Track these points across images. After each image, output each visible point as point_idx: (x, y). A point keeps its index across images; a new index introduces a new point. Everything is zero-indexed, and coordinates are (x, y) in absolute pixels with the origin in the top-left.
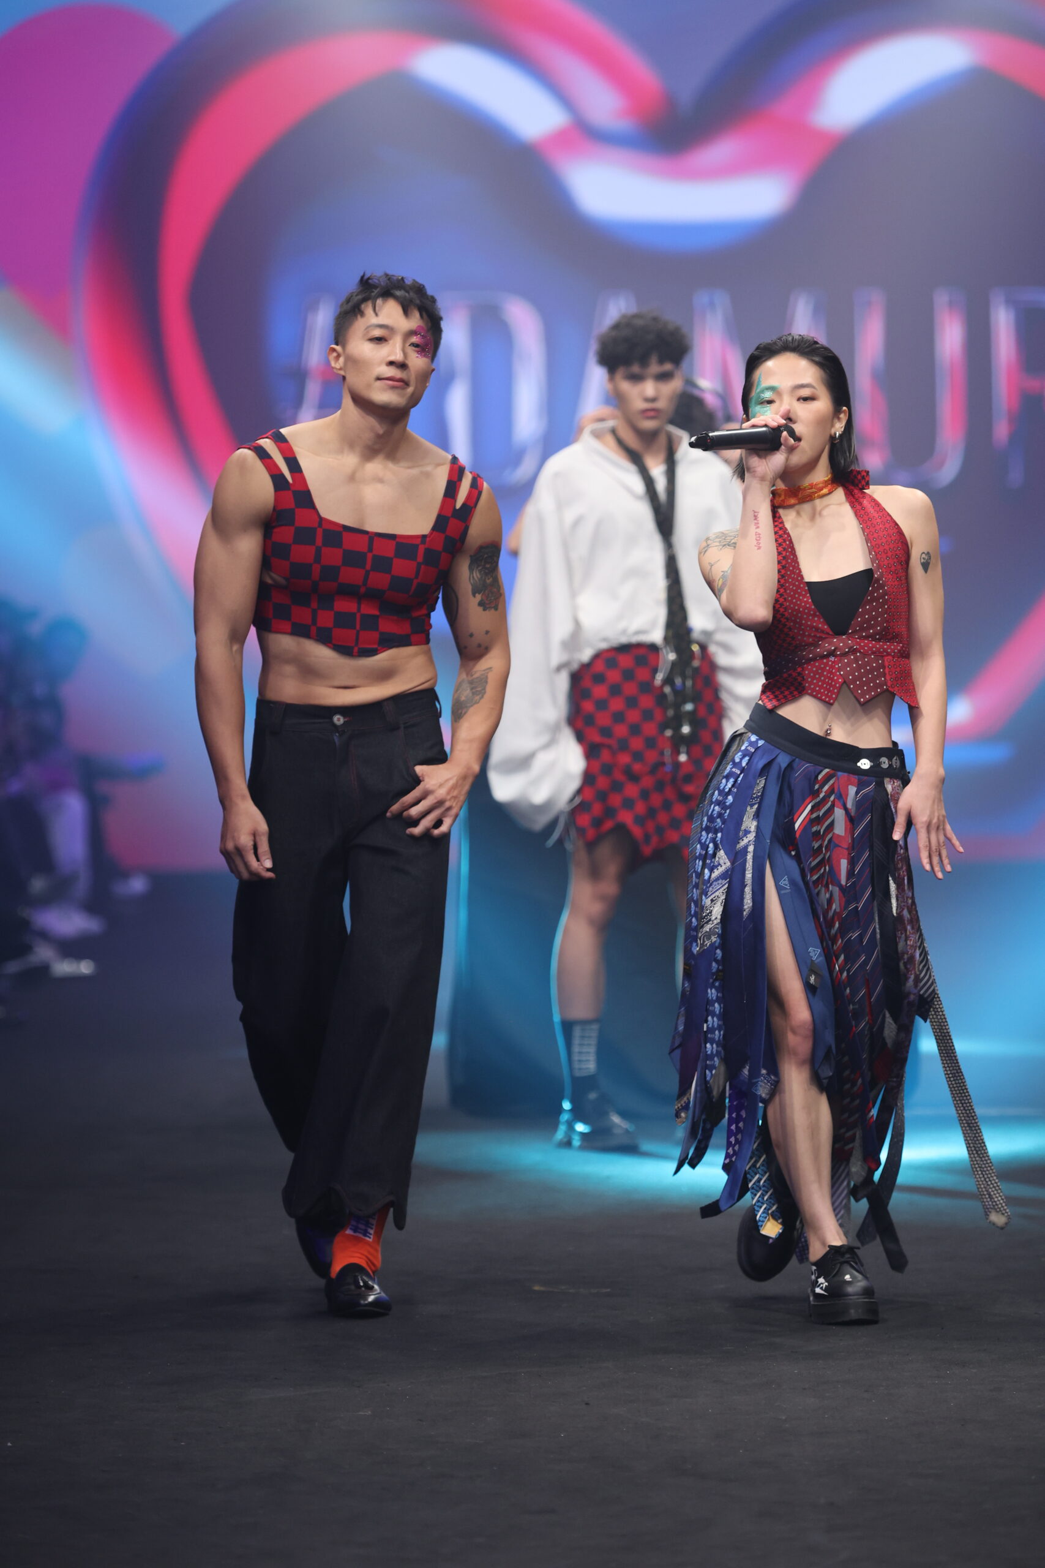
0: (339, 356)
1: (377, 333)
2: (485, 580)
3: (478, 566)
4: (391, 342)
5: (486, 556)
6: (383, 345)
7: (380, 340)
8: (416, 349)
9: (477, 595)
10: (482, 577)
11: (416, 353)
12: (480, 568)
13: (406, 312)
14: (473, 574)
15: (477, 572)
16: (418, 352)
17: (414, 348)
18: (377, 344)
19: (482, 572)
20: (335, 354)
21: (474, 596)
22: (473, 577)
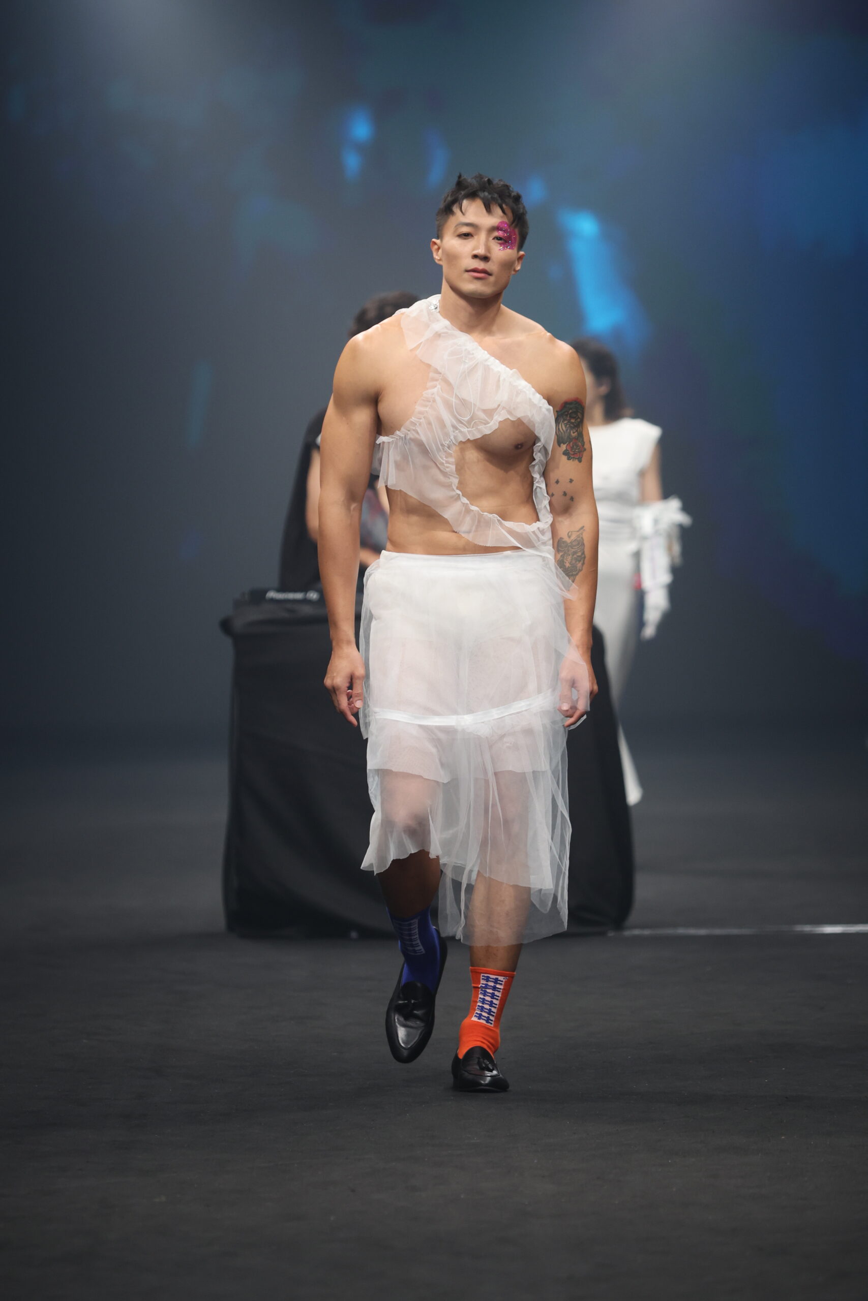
0: (439, 248)
1: (465, 230)
2: (570, 433)
3: (564, 420)
4: (476, 237)
5: (571, 411)
6: (470, 240)
7: (467, 236)
8: (500, 241)
9: (562, 445)
10: (567, 430)
11: (499, 245)
12: (565, 422)
13: (488, 209)
14: (559, 426)
15: (563, 425)
16: (501, 244)
17: (497, 241)
18: (465, 239)
19: (568, 426)
20: (436, 247)
21: (560, 446)
22: (559, 429)
